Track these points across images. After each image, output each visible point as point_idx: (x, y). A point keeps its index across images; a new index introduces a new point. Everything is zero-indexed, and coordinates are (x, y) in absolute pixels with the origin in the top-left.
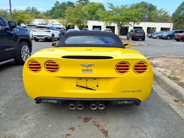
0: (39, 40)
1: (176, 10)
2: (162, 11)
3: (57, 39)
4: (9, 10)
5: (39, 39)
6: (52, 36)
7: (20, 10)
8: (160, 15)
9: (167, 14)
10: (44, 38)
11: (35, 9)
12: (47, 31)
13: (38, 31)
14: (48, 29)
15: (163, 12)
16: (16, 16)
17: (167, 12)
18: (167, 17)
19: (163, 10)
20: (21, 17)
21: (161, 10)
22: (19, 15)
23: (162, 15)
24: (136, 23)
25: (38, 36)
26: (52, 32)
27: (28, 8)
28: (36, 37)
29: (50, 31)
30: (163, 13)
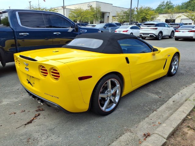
0: (147, 38)
3: (168, 37)
4: (136, 8)
5: (145, 37)
6: (159, 34)
7: (146, 7)
10: (149, 36)
11: (170, 3)
12: (153, 29)
13: (144, 29)
14: (155, 26)
16: (141, 13)
20: (146, 14)
22: (144, 12)
25: (143, 34)
26: (160, 29)
27: (162, 3)
28: (141, 35)
29: (156, 29)
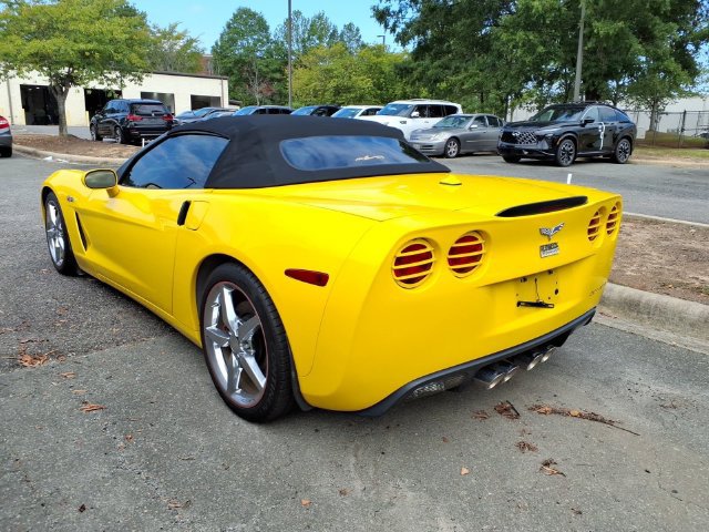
1: (222, 35)
2: (175, 34)
8: (171, 47)
9: (194, 44)
15: (178, 38)
17: (195, 41)
18: (197, 55)
19: (179, 30)
21: (173, 28)
23: (178, 48)
24: (131, 77)
30: (181, 43)
